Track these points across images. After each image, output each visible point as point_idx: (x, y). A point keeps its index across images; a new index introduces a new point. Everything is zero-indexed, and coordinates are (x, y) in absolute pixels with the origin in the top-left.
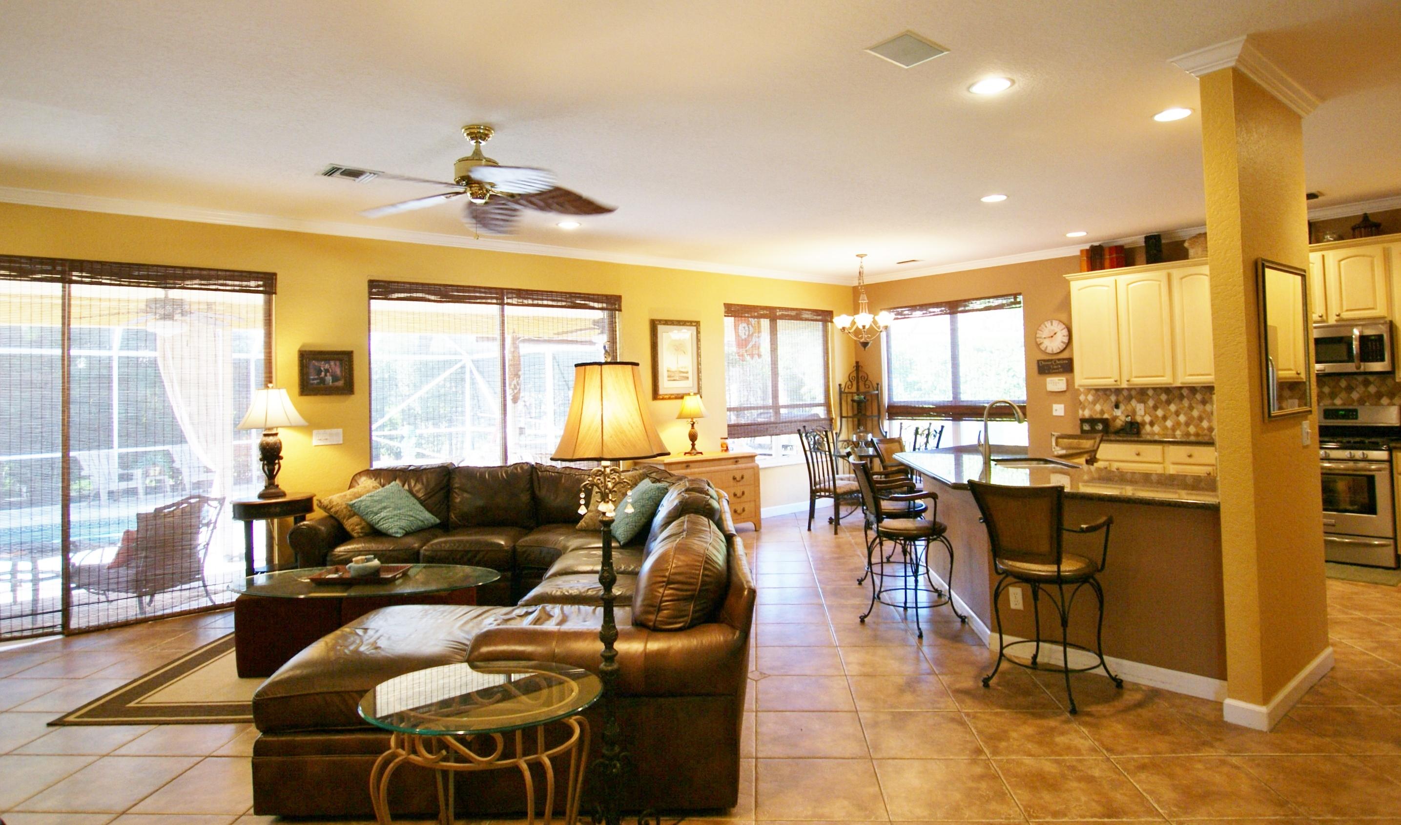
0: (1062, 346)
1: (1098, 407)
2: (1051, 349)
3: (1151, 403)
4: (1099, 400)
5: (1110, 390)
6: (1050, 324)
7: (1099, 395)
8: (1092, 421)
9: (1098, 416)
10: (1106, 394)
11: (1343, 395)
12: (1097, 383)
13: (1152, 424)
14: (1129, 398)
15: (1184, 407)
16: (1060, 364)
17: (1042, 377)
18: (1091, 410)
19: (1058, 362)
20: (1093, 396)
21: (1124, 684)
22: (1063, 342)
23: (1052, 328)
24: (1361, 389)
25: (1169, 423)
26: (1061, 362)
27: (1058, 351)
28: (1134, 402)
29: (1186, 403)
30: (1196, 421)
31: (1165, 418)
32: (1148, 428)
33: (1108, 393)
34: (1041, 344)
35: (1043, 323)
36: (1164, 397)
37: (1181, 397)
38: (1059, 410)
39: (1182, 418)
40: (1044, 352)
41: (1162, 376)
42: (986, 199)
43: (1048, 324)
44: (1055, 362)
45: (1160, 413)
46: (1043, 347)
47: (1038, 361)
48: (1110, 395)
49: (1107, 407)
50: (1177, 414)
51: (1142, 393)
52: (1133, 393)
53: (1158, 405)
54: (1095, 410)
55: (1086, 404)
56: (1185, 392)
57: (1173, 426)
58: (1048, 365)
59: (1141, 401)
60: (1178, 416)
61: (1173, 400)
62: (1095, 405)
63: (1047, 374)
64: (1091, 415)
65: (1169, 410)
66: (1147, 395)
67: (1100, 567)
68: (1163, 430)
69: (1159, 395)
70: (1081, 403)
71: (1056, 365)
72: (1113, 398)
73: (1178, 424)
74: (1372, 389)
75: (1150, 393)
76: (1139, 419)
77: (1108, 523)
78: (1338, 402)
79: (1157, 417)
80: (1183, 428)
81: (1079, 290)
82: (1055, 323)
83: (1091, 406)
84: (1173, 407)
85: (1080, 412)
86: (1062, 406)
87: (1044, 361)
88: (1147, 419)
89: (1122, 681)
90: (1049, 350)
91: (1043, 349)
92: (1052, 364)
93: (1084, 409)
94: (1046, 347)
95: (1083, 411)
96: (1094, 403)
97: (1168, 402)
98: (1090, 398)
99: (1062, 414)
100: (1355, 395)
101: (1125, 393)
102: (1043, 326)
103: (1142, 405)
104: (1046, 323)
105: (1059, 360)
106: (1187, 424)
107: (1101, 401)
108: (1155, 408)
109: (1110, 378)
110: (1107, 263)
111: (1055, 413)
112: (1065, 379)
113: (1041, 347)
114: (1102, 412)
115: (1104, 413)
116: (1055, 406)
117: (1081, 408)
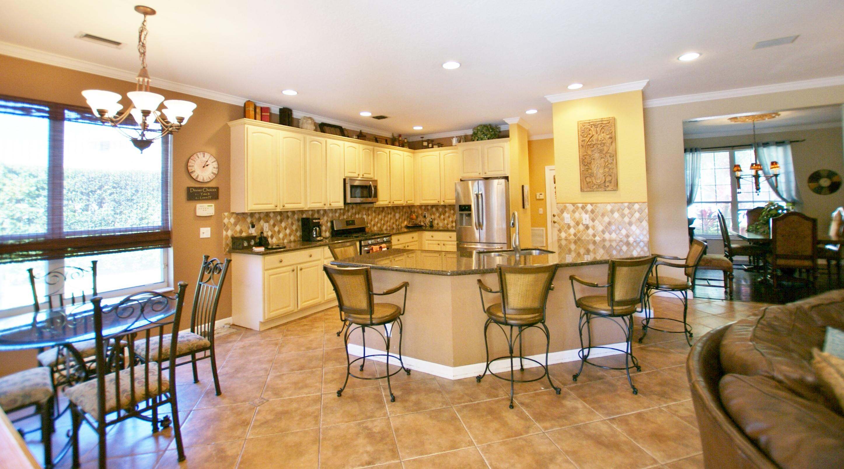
0: (212, 177)
1: (238, 228)
2: (202, 178)
3: (272, 222)
4: (239, 221)
6: (202, 155)
7: (239, 218)
8: (234, 239)
9: (238, 235)
10: (244, 217)
11: (346, 214)
12: (266, 208)
13: (272, 237)
14: (259, 219)
15: (289, 224)
17: (192, 204)
18: (232, 230)
19: (207, 190)
20: (235, 218)
22: (213, 173)
23: (205, 159)
24: (351, 211)
25: (281, 236)
26: (211, 190)
27: (209, 180)
28: (262, 222)
29: (290, 221)
30: (294, 232)
31: (279, 232)
32: (270, 240)
34: (192, 172)
35: (196, 153)
36: (279, 218)
37: (288, 217)
38: (205, 232)
39: (288, 231)
40: (196, 180)
41: (300, 203)
43: (201, 155)
44: (205, 190)
45: (276, 229)
46: (194, 175)
48: (247, 218)
49: (245, 228)
50: (285, 229)
51: (266, 216)
52: (262, 216)
53: (276, 223)
54: (236, 231)
55: (229, 226)
56: (290, 214)
57: (283, 237)
58: (199, 192)
59: (267, 222)
60: (286, 230)
61: (283, 219)
62: (236, 226)
63: (197, 200)
64: (233, 235)
65: (282, 226)
66: (270, 217)
68: (278, 240)
69: (276, 217)
70: (225, 225)
71: (206, 193)
72: (249, 220)
73: (285, 235)
74: (354, 211)
75: (272, 215)
76: (265, 234)
78: (345, 217)
79: (275, 231)
80: (288, 237)
81: (253, 134)
82: (207, 156)
83: (233, 227)
84: (283, 225)
85: (224, 233)
86: (209, 229)
87: (195, 188)
88: (270, 234)
90: (200, 179)
91: (194, 177)
92: (202, 192)
93: (227, 230)
94: (198, 176)
95: (227, 232)
96: (235, 224)
97: (281, 221)
98: (232, 220)
99: (209, 236)
100: (350, 214)
101: (257, 216)
102: (195, 156)
103: (267, 224)
104: (198, 154)
105: (209, 188)
106: (290, 235)
107: (240, 222)
108: (274, 225)
109: (271, 204)
110: (259, 117)
111: (202, 236)
112: (213, 205)
113: (192, 175)
114: (241, 232)
115: (243, 232)
116: (202, 230)
117: (225, 230)
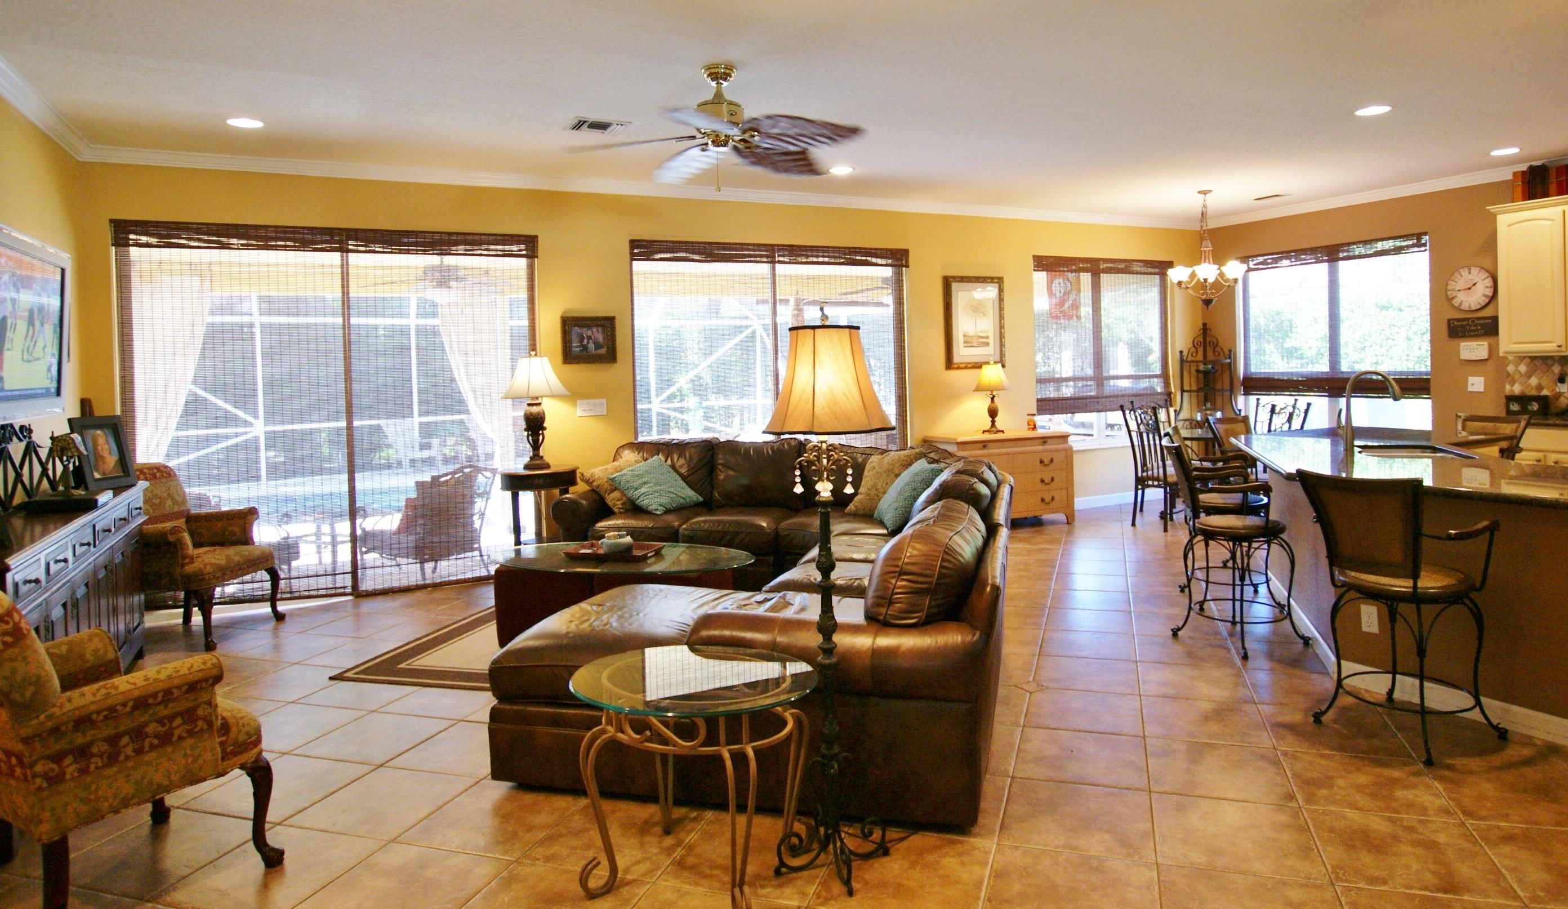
0: (1483, 301)
1: (1534, 381)
2: (1468, 305)
4: (1535, 372)
5: (1552, 357)
6: (1467, 272)
7: (1535, 366)
8: (1523, 400)
9: (1534, 393)
10: (1547, 365)
12: (1532, 350)
16: (1479, 325)
17: (1455, 342)
18: (1522, 384)
19: (1477, 322)
20: (1528, 365)
21: (1509, 736)
22: (1484, 295)
23: (1470, 277)
26: (1482, 322)
27: (1478, 307)
33: (1550, 362)
34: (1453, 298)
35: (1457, 270)
38: (1476, 384)
40: (1458, 309)
42: (1361, 113)
43: (1464, 272)
44: (1474, 322)
46: (1456, 302)
47: (1449, 320)
48: (1552, 365)
49: (1547, 381)
54: (1530, 385)
55: (1517, 377)
58: (1462, 326)
62: (1529, 378)
63: (1462, 337)
64: (1523, 392)
67: (1478, 585)
70: (1509, 375)
71: (1476, 325)
72: (1557, 369)
77: (1492, 529)
81: (1509, 226)
82: (1475, 271)
83: (1524, 379)
85: (1508, 387)
86: (1482, 379)
87: (1458, 320)
89: (1506, 731)
90: (1465, 306)
91: (1456, 305)
92: (1468, 325)
93: (1513, 382)
94: (1461, 303)
95: (1513, 385)
96: (1528, 375)
98: (1523, 368)
99: (1482, 390)
102: (1456, 274)
104: (1461, 271)
105: (1479, 319)
107: (1539, 372)
109: (1551, 342)
110: (1553, 187)
111: (1470, 389)
112: (1486, 343)
113: (1453, 302)
114: (1540, 387)
115: (1542, 389)
116: (1471, 380)
117: (1509, 383)
